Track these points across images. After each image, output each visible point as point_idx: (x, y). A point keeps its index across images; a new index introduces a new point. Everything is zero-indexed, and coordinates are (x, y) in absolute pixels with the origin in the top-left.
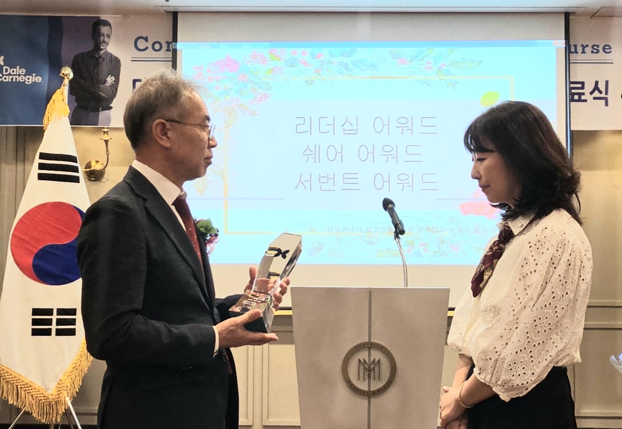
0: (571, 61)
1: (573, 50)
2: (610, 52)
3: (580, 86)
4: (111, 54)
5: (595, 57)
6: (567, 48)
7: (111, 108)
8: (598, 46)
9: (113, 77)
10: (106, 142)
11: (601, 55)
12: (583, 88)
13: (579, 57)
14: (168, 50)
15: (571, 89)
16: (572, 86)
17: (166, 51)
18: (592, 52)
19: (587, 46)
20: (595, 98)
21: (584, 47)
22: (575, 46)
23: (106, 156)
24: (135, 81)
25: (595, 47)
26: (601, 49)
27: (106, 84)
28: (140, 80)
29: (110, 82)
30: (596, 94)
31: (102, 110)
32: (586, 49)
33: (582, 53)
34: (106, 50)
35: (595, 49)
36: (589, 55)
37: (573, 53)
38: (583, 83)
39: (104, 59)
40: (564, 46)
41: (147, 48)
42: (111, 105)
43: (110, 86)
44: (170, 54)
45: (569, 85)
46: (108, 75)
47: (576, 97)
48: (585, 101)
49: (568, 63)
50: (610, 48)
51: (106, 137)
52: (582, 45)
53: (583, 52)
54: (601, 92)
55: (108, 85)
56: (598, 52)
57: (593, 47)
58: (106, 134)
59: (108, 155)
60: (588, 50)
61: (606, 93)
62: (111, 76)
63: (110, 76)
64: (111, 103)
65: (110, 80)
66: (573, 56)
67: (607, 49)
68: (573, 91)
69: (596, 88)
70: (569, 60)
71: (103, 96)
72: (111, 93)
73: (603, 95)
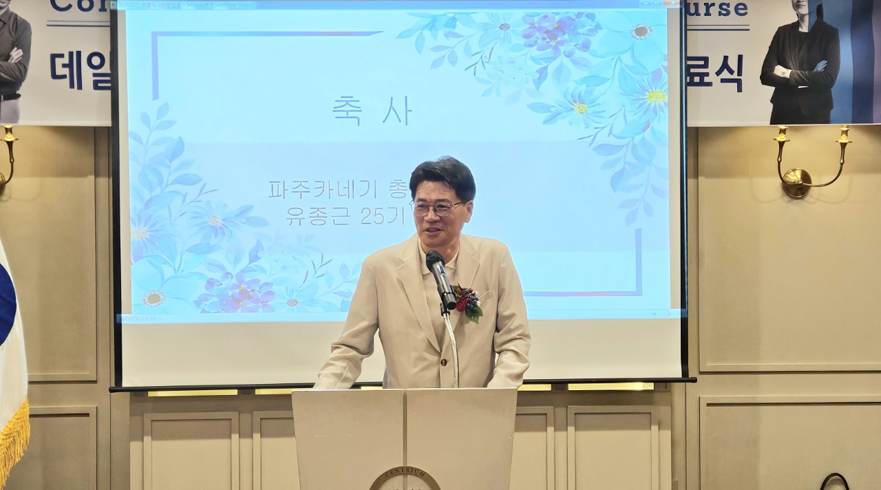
0: (688, 28)
1: (692, 10)
2: (746, 14)
3: (702, 63)
4: (16, 15)
5: (724, 20)
6: (683, 9)
7: (19, 96)
8: (728, 5)
9: (20, 51)
10: (10, 144)
11: (733, 19)
12: (706, 66)
13: (701, 20)
14: (103, 9)
15: (688, 67)
16: (689, 63)
17: (100, 10)
18: (720, 14)
19: (713, 5)
20: (723, 81)
21: (708, 6)
22: (696, 5)
23: (10, 164)
24: (54, 57)
25: (724, 7)
26: (732, 9)
27: (9, 61)
28: (62, 56)
29: (15, 58)
30: (725, 75)
31: (5, 99)
32: (712, 10)
33: (705, 15)
34: (8, 9)
35: (724, 10)
36: (715, 19)
37: (692, 15)
38: (706, 59)
39: (5, 23)
40: (679, 7)
41: (70, 6)
42: (17, 93)
43: (16, 63)
44: (106, 16)
45: (686, 63)
46: (13, 48)
47: (697, 79)
48: (710, 84)
49: (684, 30)
50: (746, 8)
51: (10, 138)
52: (706, 4)
53: (708, 14)
54: (731, 72)
55: (13, 62)
56: (728, 13)
57: (721, 6)
58: (9, 133)
59: (12, 163)
60: (714, 10)
61: (740, 73)
62: (18, 49)
63: (16, 48)
64: (18, 89)
65: (16, 54)
66: (692, 20)
67: (741, 9)
68: (692, 70)
69: (725, 65)
70: (686, 25)
71: (6, 79)
72: (18, 73)
73: (735, 76)
